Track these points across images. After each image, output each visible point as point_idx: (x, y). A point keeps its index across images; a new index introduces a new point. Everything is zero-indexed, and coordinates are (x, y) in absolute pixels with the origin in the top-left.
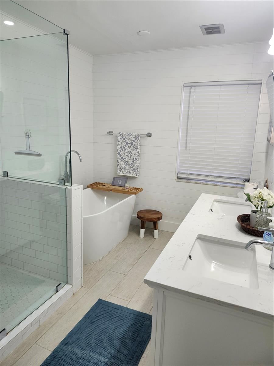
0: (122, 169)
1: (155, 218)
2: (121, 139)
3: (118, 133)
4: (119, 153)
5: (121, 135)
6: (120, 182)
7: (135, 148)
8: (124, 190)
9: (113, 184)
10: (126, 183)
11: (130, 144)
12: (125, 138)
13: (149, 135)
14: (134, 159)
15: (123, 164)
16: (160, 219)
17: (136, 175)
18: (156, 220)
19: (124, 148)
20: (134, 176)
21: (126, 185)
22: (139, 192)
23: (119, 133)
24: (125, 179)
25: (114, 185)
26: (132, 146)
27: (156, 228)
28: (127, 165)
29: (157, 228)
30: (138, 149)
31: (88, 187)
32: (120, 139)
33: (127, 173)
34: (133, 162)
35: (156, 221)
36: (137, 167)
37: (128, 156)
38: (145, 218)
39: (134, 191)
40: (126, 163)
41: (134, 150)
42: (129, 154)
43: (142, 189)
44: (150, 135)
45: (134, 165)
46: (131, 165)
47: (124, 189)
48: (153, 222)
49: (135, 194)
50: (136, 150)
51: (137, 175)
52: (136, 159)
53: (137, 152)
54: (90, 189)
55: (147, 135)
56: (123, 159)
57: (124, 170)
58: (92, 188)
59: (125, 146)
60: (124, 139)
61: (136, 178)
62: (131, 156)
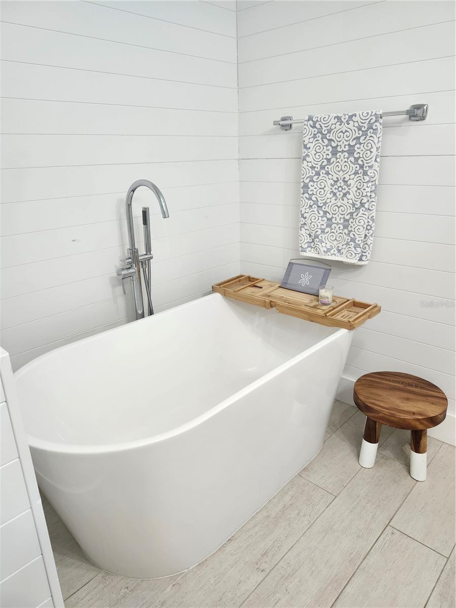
0: (314, 239)
1: (418, 420)
2: (315, 136)
3: (307, 118)
4: (306, 186)
5: (315, 123)
6: (305, 280)
7: (362, 167)
8: (315, 307)
9: (286, 283)
10: (323, 284)
11: (343, 152)
12: (329, 132)
13: (417, 113)
14: (354, 205)
15: (317, 221)
16: (434, 421)
17: (361, 260)
18: (421, 423)
19: (323, 167)
20: (354, 261)
21: (322, 292)
22: (364, 320)
23: (310, 119)
24: (324, 270)
25: (288, 286)
26: (352, 159)
27: (421, 449)
28: (329, 226)
29: (425, 447)
30: (371, 167)
31: (214, 290)
32: (311, 140)
33: (329, 250)
34: (352, 214)
35: (421, 427)
36: (363, 232)
37: (335, 194)
38: (381, 415)
39: (346, 312)
40: (328, 219)
41: (356, 173)
42: (341, 188)
43: (376, 309)
44: (419, 112)
45: (353, 225)
46: (345, 227)
47: (315, 303)
48: (409, 432)
49: (350, 326)
50: (365, 173)
51: (364, 258)
52: (362, 205)
53: (367, 178)
54: (217, 296)
55: (408, 112)
56: (318, 206)
57: (322, 242)
58: (225, 294)
59: (325, 163)
60: (324, 137)
61: (360, 266)
62: (345, 195)
